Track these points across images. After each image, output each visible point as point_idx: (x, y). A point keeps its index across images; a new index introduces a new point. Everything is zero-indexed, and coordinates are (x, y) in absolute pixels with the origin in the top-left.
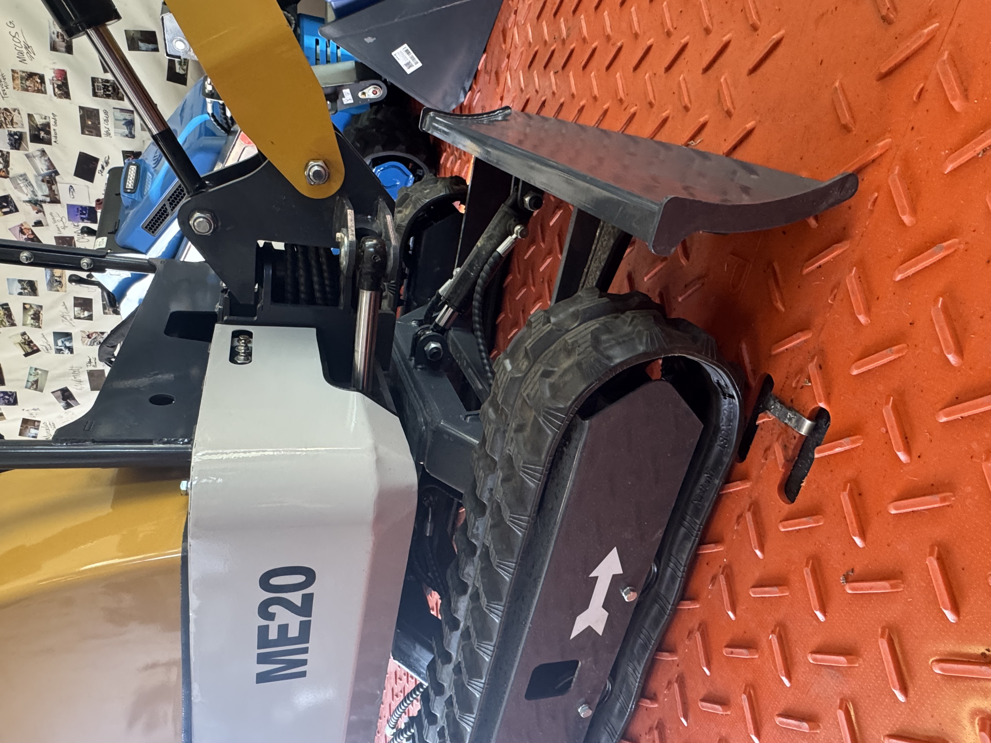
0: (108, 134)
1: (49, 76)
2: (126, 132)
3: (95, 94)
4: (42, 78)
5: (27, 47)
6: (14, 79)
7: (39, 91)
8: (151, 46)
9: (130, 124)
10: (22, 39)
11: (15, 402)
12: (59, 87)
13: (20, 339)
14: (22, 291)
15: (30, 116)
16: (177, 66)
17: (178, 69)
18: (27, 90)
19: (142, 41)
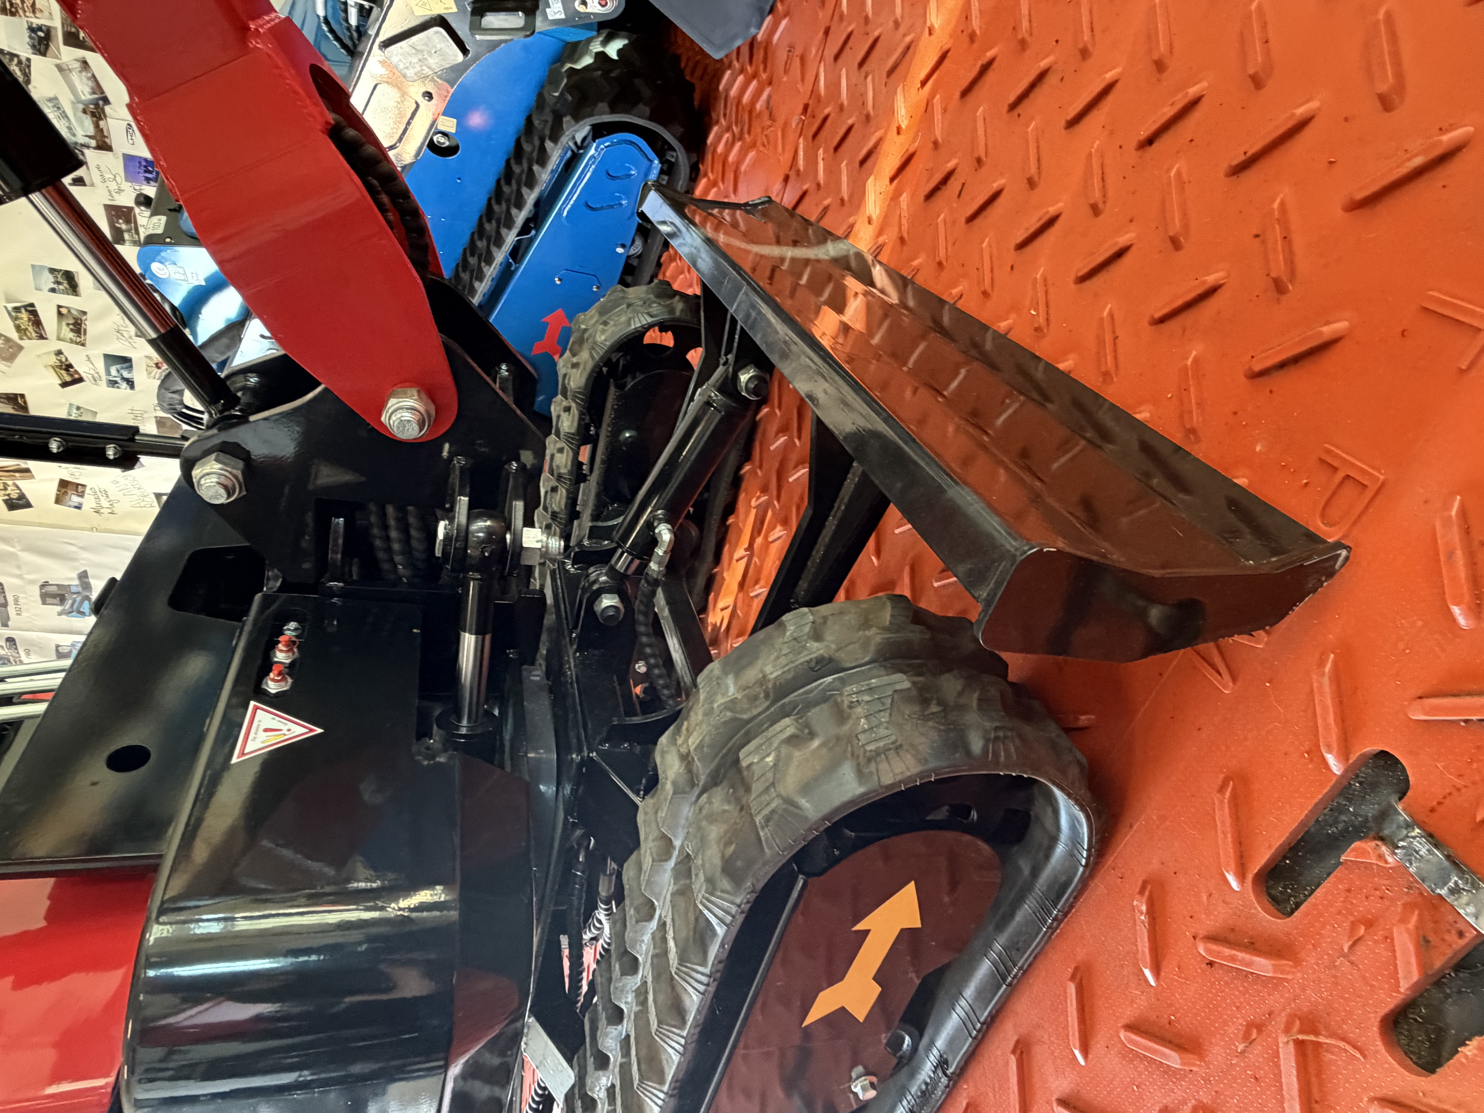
13: (53, 359)
14: (55, 286)
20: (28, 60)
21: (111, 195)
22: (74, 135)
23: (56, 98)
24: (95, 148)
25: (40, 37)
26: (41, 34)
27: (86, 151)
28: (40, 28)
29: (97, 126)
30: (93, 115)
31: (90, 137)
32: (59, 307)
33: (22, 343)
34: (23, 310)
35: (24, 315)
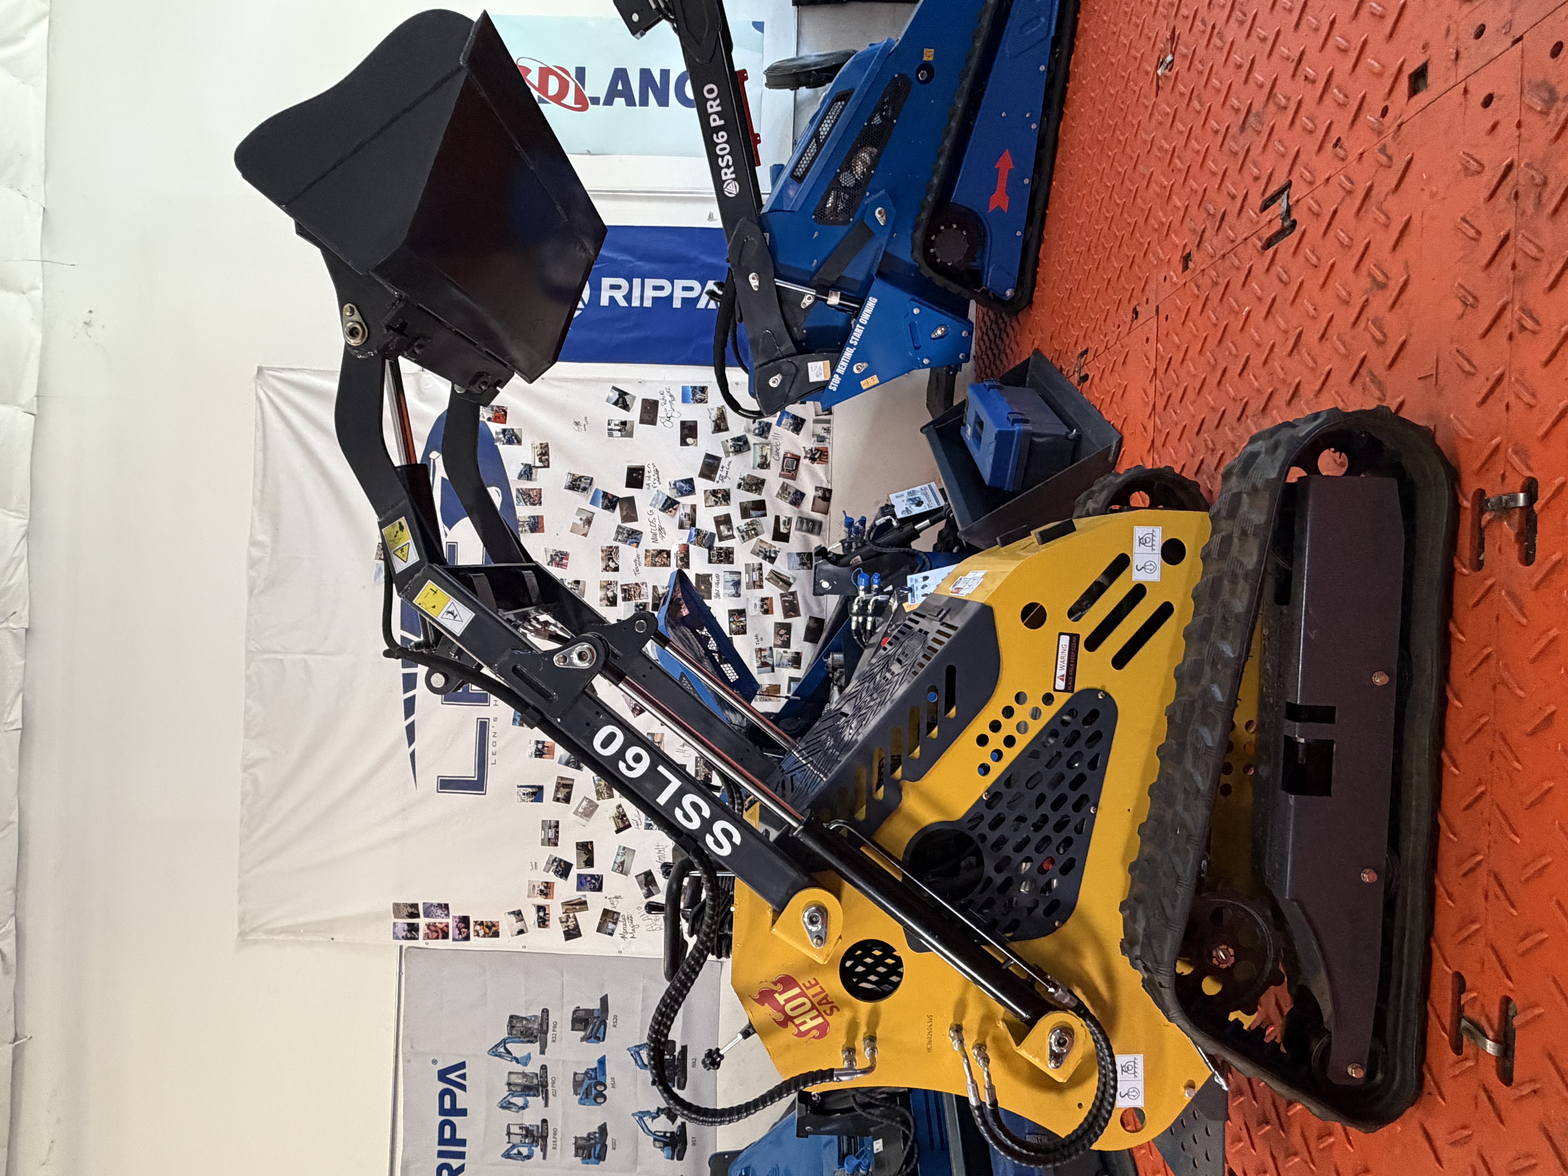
0: (718, 595)
1: (675, 550)
2: (734, 592)
3: (710, 561)
4: (668, 553)
5: (661, 529)
6: (646, 557)
7: (665, 565)
8: (760, 513)
9: (737, 584)
10: (657, 523)
11: (600, 889)
12: (682, 559)
13: (614, 812)
15: (655, 588)
16: (782, 526)
17: (783, 530)
18: (655, 565)
19: (753, 509)
33: (598, 802)
35: (603, 782)
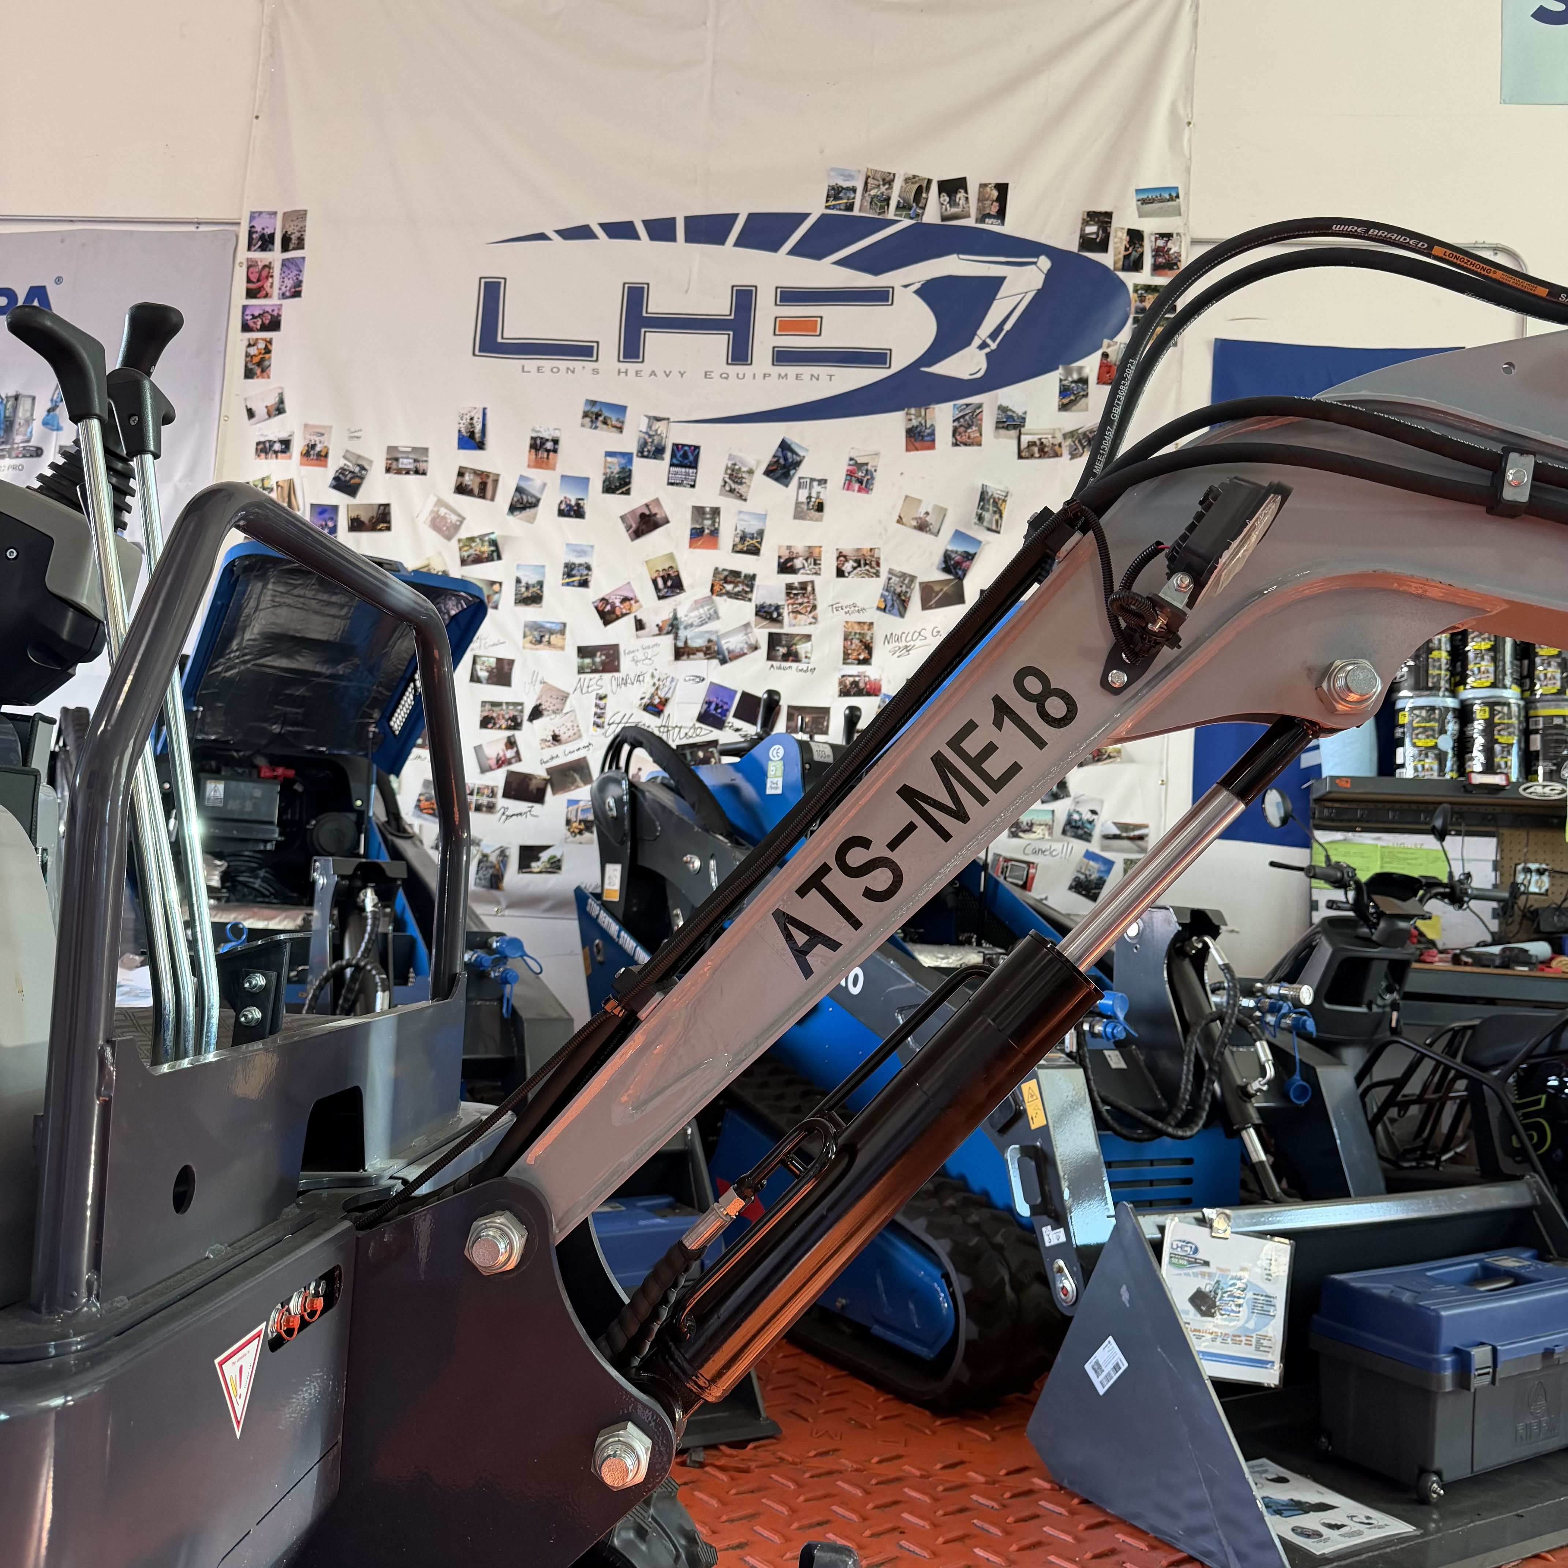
1: (871, 672)
4: (866, 661)
5: (907, 649)
6: (859, 623)
10: (918, 643)
14: (523, 584)
15: (808, 637)
20: (750, 600)
21: (629, 653)
22: (686, 628)
23: (718, 618)
24: (675, 645)
25: (771, 614)
26: (775, 615)
27: (671, 636)
28: (779, 615)
29: (699, 650)
30: (708, 648)
31: (686, 643)
32: (500, 584)
34: (493, 548)
35: (487, 549)
